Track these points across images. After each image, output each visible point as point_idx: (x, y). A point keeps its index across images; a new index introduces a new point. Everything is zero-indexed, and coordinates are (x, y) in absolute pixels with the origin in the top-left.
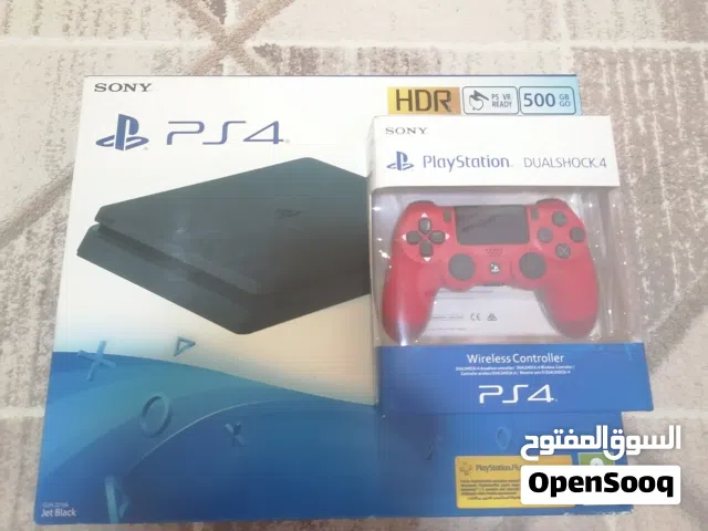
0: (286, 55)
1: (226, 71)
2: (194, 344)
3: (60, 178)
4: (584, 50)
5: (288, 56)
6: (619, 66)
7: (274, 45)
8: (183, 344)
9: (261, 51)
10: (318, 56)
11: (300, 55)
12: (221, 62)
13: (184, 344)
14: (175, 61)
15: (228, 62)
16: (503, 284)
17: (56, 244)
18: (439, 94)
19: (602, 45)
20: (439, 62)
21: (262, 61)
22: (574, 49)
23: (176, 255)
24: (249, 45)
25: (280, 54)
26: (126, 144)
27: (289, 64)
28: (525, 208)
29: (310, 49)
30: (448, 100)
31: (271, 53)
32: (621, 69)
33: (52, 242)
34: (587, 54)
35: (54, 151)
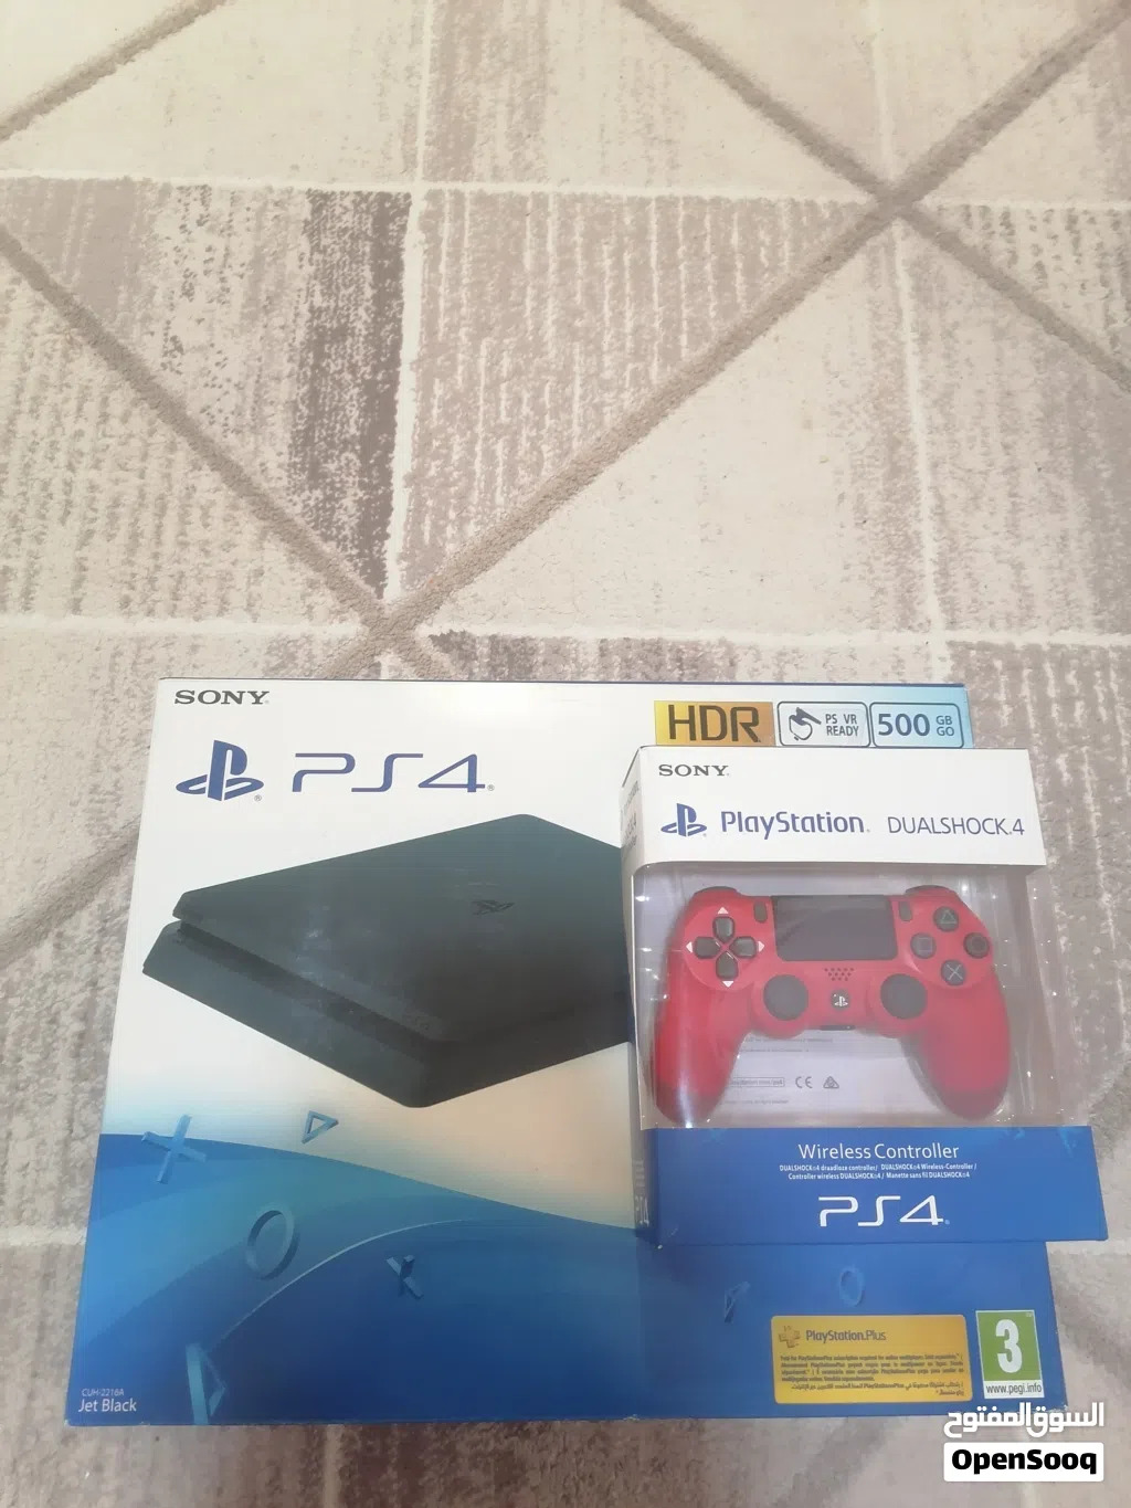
0: (483, 650)
1: (385, 674)
2: (335, 1123)
3: (113, 846)
4: (969, 647)
5: (486, 650)
6: (1026, 672)
7: (464, 633)
8: (317, 1124)
9: (444, 642)
10: (534, 651)
11: (506, 649)
12: (377, 659)
13: (319, 1122)
14: (301, 656)
15: (388, 660)
16: (852, 1028)
17: (104, 956)
18: (738, 713)
19: (998, 637)
20: (732, 664)
21: (444, 659)
22: (951, 644)
23: (306, 974)
24: (423, 631)
25: (473, 647)
26: (226, 790)
27: (489, 664)
28: (888, 899)
29: (523, 640)
30: (755, 723)
31: (459, 646)
32: (1029, 677)
33: (97, 951)
34: (973, 653)
35: (102, 801)
